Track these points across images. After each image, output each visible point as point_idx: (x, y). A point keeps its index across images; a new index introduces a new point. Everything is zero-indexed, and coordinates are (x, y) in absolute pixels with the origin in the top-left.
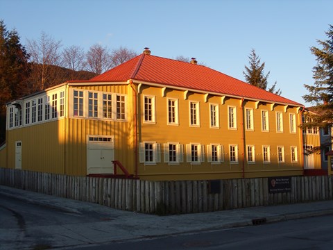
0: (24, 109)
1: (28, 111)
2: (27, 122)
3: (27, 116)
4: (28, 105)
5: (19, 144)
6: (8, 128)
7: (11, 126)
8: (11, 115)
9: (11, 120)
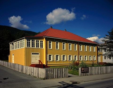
0: (14, 44)
1: (15, 45)
2: (15, 48)
3: (15, 47)
4: (15, 43)
5: (13, 55)
6: (10, 50)
7: (11, 49)
8: (11, 46)
9: (11, 48)
